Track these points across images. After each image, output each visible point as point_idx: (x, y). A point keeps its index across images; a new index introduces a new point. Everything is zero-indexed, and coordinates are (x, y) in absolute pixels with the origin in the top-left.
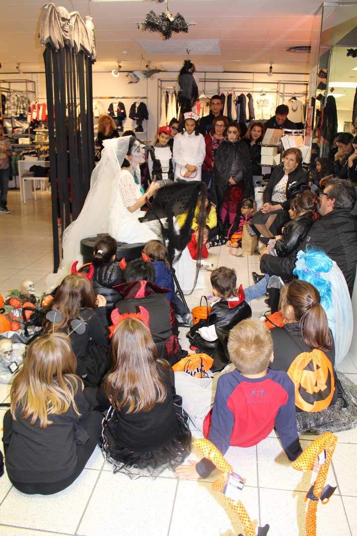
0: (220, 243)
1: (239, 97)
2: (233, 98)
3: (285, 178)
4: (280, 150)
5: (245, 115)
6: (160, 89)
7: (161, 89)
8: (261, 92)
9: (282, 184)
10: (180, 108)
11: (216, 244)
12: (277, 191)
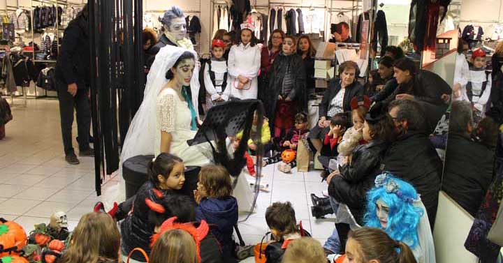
0: (277, 160)
1: (289, 12)
2: (284, 13)
3: (342, 93)
4: (333, 63)
5: (295, 30)
6: (212, 4)
7: (214, 4)
8: (310, 7)
9: (339, 99)
10: (231, 21)
11: (273, 161)
12: (333, 105)
